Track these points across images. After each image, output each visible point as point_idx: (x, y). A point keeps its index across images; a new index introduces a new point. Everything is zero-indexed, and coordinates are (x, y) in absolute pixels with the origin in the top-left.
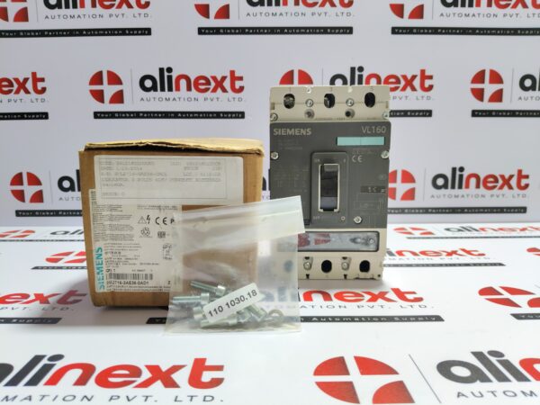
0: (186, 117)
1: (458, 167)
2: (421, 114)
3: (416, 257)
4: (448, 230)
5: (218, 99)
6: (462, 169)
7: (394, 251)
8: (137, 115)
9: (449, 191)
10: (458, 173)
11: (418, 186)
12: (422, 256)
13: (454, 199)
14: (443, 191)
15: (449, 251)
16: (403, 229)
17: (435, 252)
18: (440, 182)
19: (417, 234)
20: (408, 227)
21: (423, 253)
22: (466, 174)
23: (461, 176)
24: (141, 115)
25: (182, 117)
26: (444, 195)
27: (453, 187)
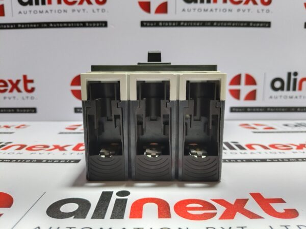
0: (57, 27)
1: (292, 71)
2: (261, 25)
3: (267, 151)
4: (286, 125)
5: (84, 10)
6: (296, 74)
7: (243, 145)
8: (16, 26)
9: (285, 93)
10: (293, 77)
11: (258, 88)
12: (273, 150)
13: (288, 99)
14: (280, 93)
15: (298, 144)
16: (247, 125)
17: (285, 146)
18: (278, 84)
19: (261, 129)
20: (251, 123)
21: (273, 146)
22: (299, 78)
23: (295, 80)
24: (19, 26)
25: (53, 27)
26: (281, 96)
27: (288, 89)
